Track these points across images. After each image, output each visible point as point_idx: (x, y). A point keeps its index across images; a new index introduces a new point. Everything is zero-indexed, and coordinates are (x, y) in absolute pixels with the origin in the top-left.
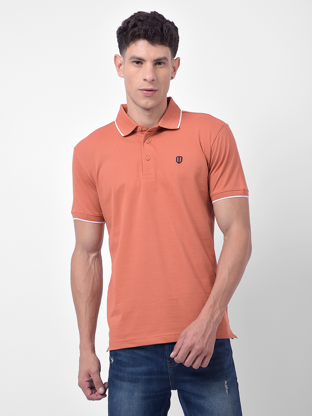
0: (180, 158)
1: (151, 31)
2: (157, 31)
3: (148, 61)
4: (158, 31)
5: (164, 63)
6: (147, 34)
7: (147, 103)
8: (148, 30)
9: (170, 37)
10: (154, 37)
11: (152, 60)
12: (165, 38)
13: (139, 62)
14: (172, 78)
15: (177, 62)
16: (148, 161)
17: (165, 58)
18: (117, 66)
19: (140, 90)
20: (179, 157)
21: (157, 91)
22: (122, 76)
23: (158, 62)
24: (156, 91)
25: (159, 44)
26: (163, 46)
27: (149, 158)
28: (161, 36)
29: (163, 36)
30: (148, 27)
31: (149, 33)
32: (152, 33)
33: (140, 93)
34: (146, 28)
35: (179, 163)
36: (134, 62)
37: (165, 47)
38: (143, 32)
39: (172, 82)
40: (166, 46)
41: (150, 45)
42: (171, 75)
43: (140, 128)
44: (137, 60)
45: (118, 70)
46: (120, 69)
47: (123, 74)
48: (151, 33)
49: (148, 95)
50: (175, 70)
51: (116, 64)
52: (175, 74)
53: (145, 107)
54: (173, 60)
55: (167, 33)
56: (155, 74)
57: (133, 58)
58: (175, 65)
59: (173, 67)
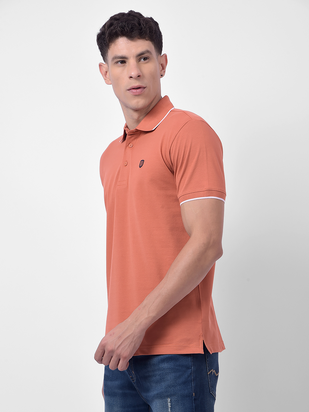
1: (127, 26)
2: (134, 25)
4: (136, 25)
5: (148, 58)
6: (124, 30)
7: (138, 102)
8: (125, 26)
10: (132, 31)
11: (135, 56)
12: (144, 31)
13: (123, 61)
14: (162, 76)
15: (164, 58)
16: (125, 167)
17: (148, 52)
18: (103, 74)
19: (128, 91)
20: (142, 161)
21: (146, 88)
22: (110, 83)
23: (142, 57)
24: (145, 88)
25: (139, 38)
27: (127, 163)
28: (140, 30)
29: (142, 29)
30: (124, 23)
31: (127, 29)
32: (129, 28)
33: (129, 93)
35: (140, 167)
36: (117, 62)
38: (119, 29)
39: (162, 80)
40: (146, 40)
41: (129, 41)
42: (160, 73)
44: (121, 59)
45: (105, 78)
46: (106, 77)
47: (110, 81)
49: (137, 94)
50: (163, 67)
51: (102, 73)
52: (165, 72)
53: (136, 107)
54: (159, 57)
55: (145, 26)
56: (141, 70)
57: (115, 59)
58: (163, 63)
59: (160, 64)
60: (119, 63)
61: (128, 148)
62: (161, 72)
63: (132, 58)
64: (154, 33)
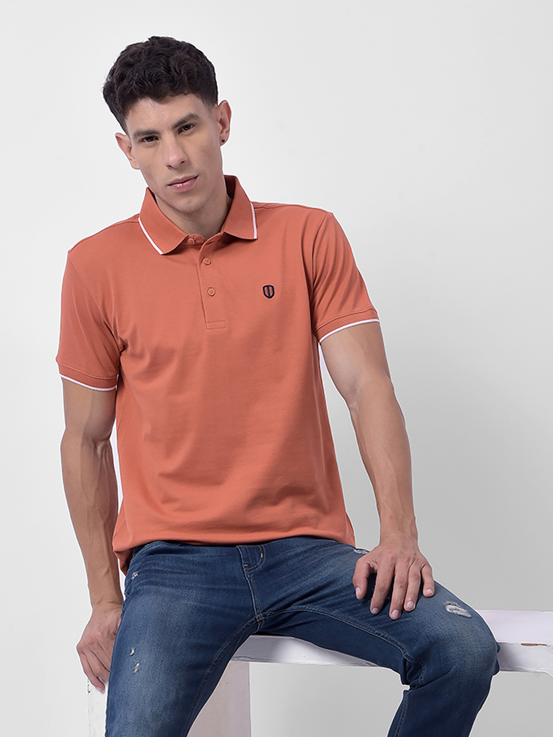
0: (270, 288)
1: (148, 79)
3: (163, 131)
4: (162, 75)
5: (194, 125)
6: (144, 86)
7: (189, 202)
8: (144, 79)
9: (187, 75)
11: (171, 128)
12: (179, 83)
13: (151, 137)
14: (223, 141)
15: (223, 109)
16: (212, 298)
17: (191, 116)
19: (169, 187)
20: (268, 286)
21: (198, 178)
22: (137, 167)
23: (183, 127)
24: (196, 177)
25: (172, 96)
26: (180, 95)
27: (213, 291)
28: (171, 81)
29: (174, 78)
30: (143, 74)
31: (148, 84)
32: (152, 83)
33: (171, 191)
34: (140, 76)
35: (270, 297)
36: (142, 140)
37: (185, 96)
38: (136, 86)
40: (186, 94)
41: (157, 104)
42: (220, 137)
43: (192, 239)
44: (148, 136)
46: (132, 156)
47: (137, 163)
48: (150, 83)
49: (184, 190)
50: (224, 124)
54: (214, 110)
55: (178, 71)
56: (185, 152)
57: (138, 135)
58: (222, 117)
59: (218, 121)
60: (145, 140)
61: (203, 265)
62: (221, 135)
63: (166, 132)
64: (198, 76)
